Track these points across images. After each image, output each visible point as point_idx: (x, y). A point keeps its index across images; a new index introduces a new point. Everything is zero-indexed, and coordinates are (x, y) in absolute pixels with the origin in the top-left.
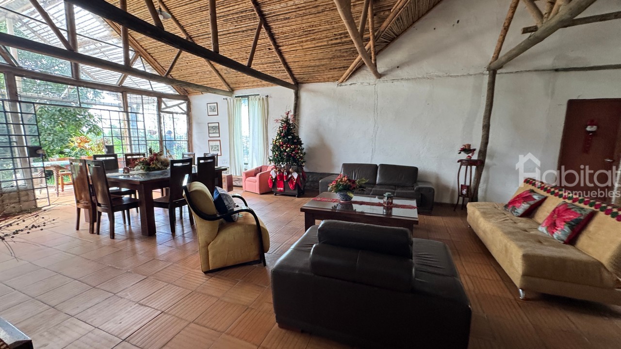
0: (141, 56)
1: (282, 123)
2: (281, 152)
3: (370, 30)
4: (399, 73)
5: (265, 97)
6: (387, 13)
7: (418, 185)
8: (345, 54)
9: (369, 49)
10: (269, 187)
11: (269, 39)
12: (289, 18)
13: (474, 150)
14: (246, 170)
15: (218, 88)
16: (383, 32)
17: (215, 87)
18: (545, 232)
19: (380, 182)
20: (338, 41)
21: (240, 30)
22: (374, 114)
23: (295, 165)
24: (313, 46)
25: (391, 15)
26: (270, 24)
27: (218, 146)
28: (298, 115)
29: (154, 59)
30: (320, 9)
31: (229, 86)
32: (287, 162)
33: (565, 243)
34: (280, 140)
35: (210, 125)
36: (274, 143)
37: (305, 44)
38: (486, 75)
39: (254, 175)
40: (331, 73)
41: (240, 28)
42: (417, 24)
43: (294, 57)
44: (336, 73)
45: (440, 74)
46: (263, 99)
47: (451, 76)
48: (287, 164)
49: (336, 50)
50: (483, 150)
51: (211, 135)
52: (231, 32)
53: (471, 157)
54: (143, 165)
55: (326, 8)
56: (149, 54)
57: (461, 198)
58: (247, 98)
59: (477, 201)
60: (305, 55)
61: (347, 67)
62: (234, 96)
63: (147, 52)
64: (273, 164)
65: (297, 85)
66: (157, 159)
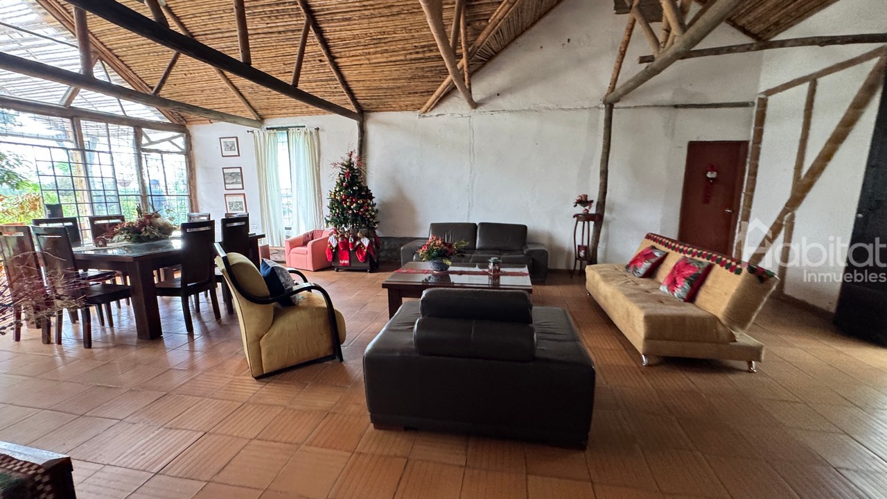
0: (101, 59)
1: (342, 169)
2: (343, 209)
3: (463, 45)
4: (501, 102)
5: (313, 131)
6: (484, 23)
7: (527, 247)
8: (429, 74)
9: (462, 68)
10: (327, 260)
11: (320, 47)
12: (349, 19)
13: (592, 201)
14: (288, 237)
15: (238, 114)
16: (478, 47)
17: (233, 114)
18: (666, 291)
19: (480, 246)
20: (420, 56)
21: (275, 30)
22: (470, 155)
23: (364, 227)
24: (385, 60)
25: (489, 27)
26: (321, 26)
27: (241, 203)
28: (365, 157)
29: (126, 65)
30: (395, 10)
31: (255, 111)
32: (352, 223)
33: (686, 301)
34: (342, 193)
35: (226, 171)
36: (333, 196)
37: (373, 56)
38: (603, 109)
39: (302, 244)
40: (411, 99)
41: (275, 27)
42: (520, 40)
43: (357, 74)
44: (416, 99)
45: (550, 106)
46: (311, 133)
47: (563, 109)
48: (353, 227)
49: (417, 68)
50: (601, 201)
51: (228, 187)
52: (259, 31)
53: (588, 211)
54: (128, 233)
55: (403, 10)
56: (117, 56)
57: (578, 262)
58: (285, 131)
59: (596, 263)
60: (373, 72)
61: (432, 91)
62: (265, 127)
63: (113, 54)
64: (331, 227)
65: (361, 114)
66: (151, 224)
